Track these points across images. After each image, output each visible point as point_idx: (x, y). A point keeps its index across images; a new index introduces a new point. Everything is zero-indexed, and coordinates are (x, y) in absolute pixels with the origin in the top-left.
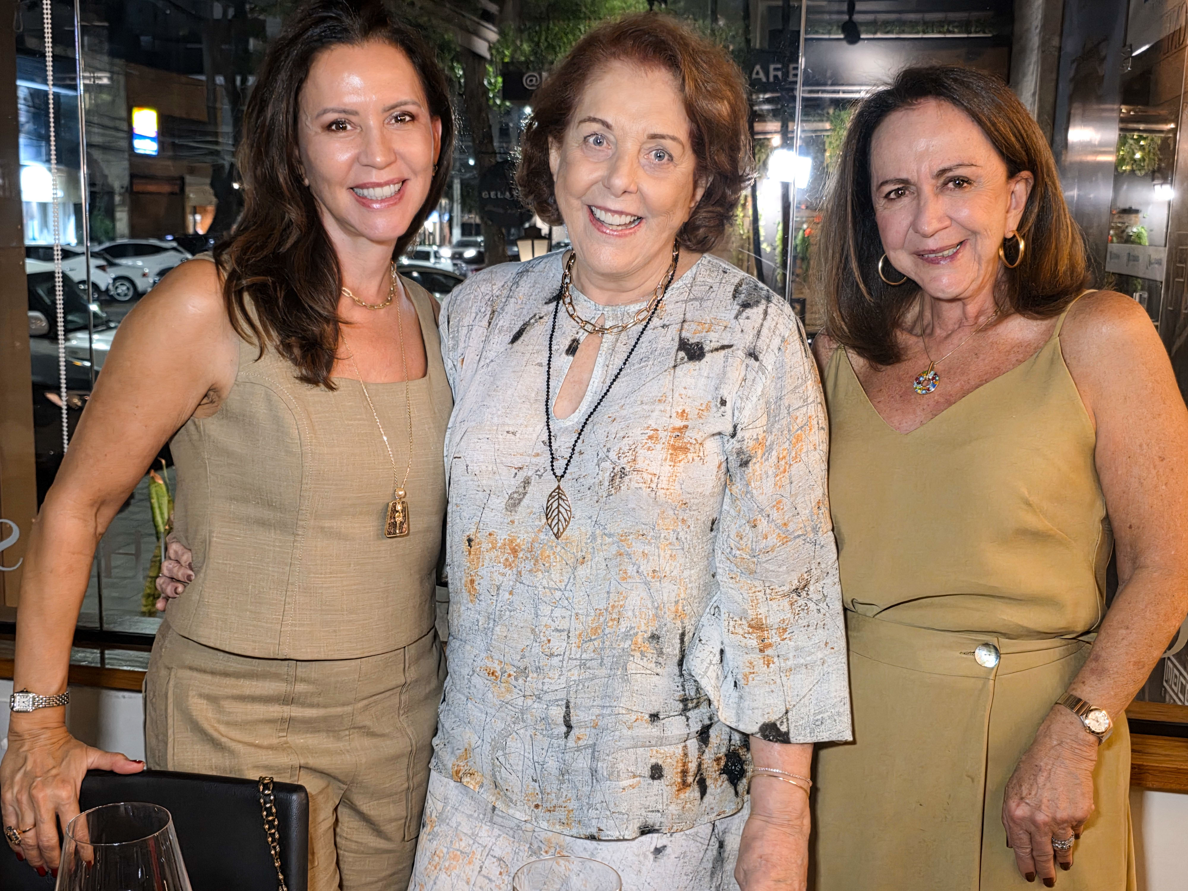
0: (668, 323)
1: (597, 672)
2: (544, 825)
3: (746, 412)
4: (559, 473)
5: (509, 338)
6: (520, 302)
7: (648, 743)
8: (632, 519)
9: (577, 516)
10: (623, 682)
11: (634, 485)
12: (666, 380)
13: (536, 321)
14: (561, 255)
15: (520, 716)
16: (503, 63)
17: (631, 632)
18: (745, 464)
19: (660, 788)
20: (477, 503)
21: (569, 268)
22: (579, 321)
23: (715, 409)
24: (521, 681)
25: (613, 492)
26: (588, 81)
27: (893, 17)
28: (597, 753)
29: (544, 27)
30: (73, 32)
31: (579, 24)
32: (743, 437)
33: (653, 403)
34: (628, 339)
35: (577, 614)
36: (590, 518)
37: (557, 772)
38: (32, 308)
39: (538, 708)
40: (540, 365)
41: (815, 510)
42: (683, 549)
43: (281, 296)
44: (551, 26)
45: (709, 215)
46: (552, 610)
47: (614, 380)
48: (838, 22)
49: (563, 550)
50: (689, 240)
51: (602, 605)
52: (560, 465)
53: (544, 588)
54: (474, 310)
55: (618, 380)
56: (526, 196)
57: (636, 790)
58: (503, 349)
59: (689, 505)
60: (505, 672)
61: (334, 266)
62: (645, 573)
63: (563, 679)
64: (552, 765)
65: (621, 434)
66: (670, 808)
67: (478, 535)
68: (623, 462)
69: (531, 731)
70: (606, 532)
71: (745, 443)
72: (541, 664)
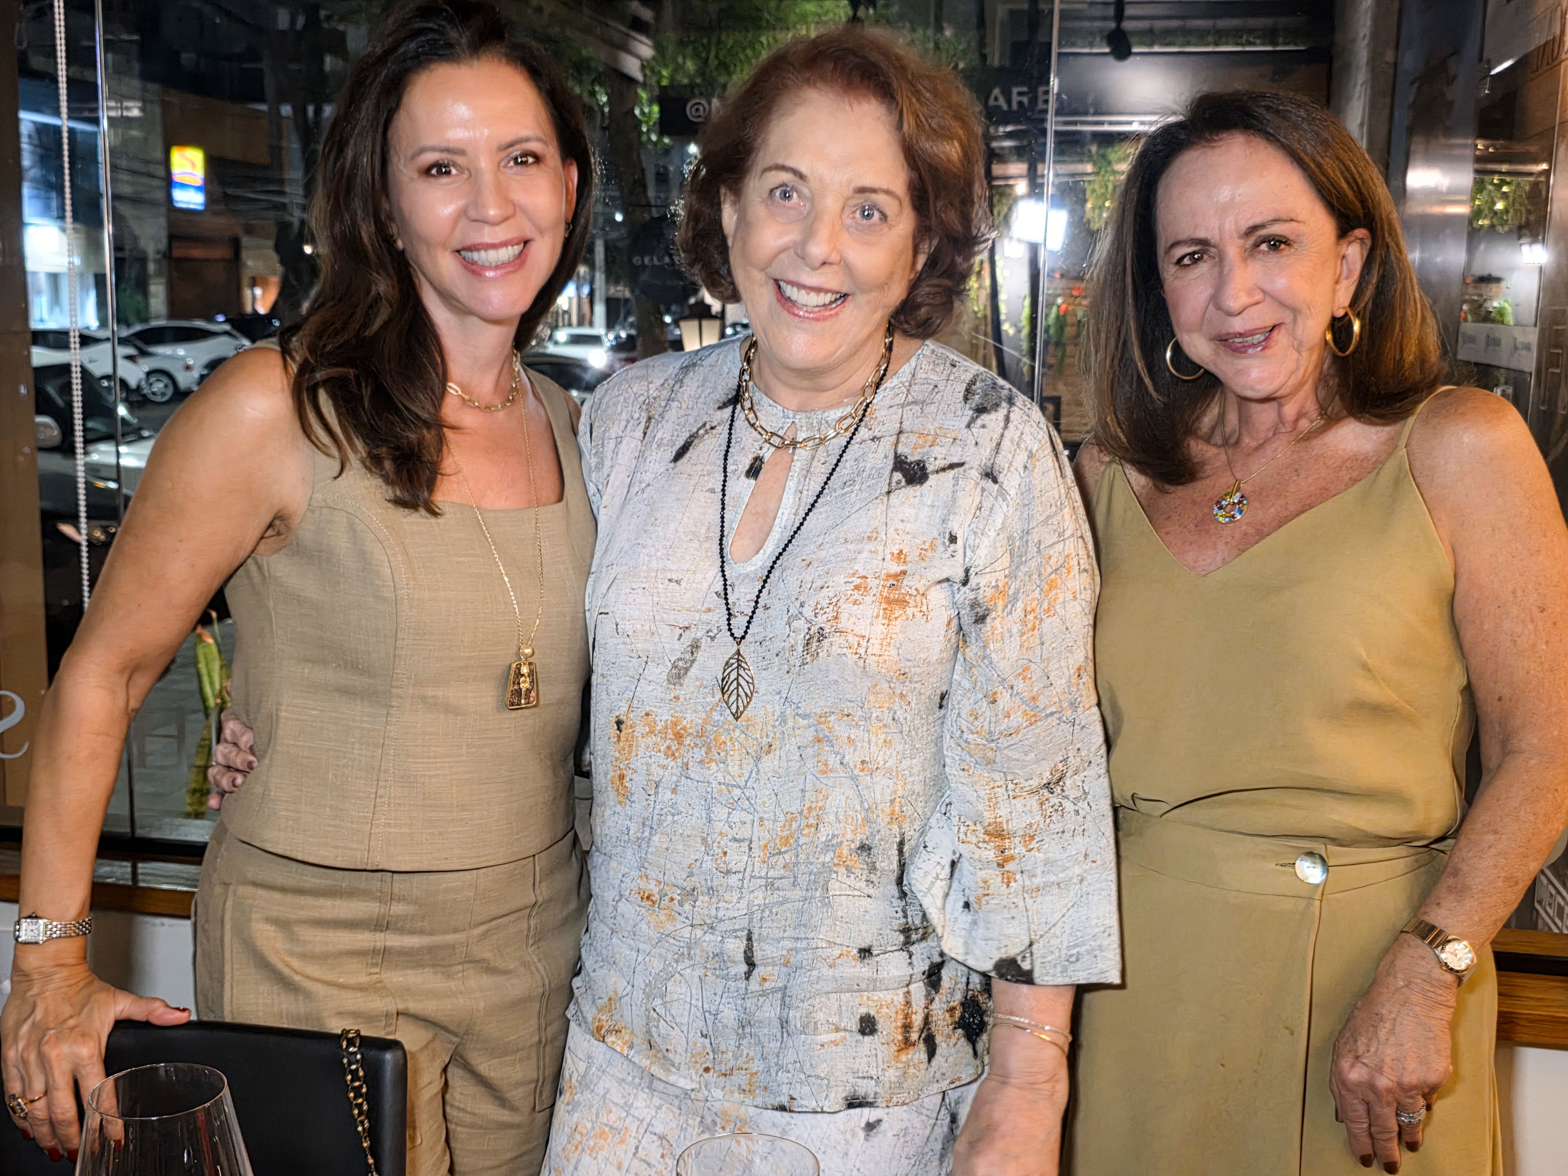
0: (879, 435)
1: (789, 894)
2: (718, 1094)
3: (982, 552)
4: (738, 633)
5: (671, 454)
6: (684, 406)
7: (856, 987)
8: (834, 694)
9: (762, 691)
10: (823, 906)
11: (835, 650)
12: (878, 510)
13: (707, 432)
14: (738, 344)
15: (686, 953)
16: (660, 86)
17: (834, 842)
18: (981, 619)
19: (873, 1046)
20: (631, 674)
21: (748, 360)
22: (763, 432)
23: (942, 548)
24: (687, 907)
25: (809, 660)
26: (774, 116)
27: (1174, 24)
28: (787, 999)
29: (714, 40)
30: (94, 48)
31: (759, 36)
32: (978, 584)
33: (861, 541)
34: (828, 455)
35: (761, 819)
36: (779, 693)
37: (735, 1024)
38: (39, 412)
39: (710, 940)
40: (712, 491)
41: (1074, 680)
42: (901, 732)
43: (366, 393)
44: (723, 38)
45: (933, 290)
46: (729, 813)
47: (810, 510)
48: (1101, 31)
49: (743, 736)
50: (907, 322)
51: (795, 808)
52: (739, 623)
53: (720, 783)
54: (624, 416)
55: (814, 510)
56: (691, 265)
57: (840, 1049)
58: (663, 469)
59: (909, 675)
60: (666, 895)
61: (436, 355)
62: (851, 764)
63: (743, 904)
64: (729, 1015)
65: (819, 583)
66: (887, 1074)
67: (631, 715)
68: (821, 620)
69: (699, 972)
70: (800, 712)
71: (981, 591)
72: (715, 884)
